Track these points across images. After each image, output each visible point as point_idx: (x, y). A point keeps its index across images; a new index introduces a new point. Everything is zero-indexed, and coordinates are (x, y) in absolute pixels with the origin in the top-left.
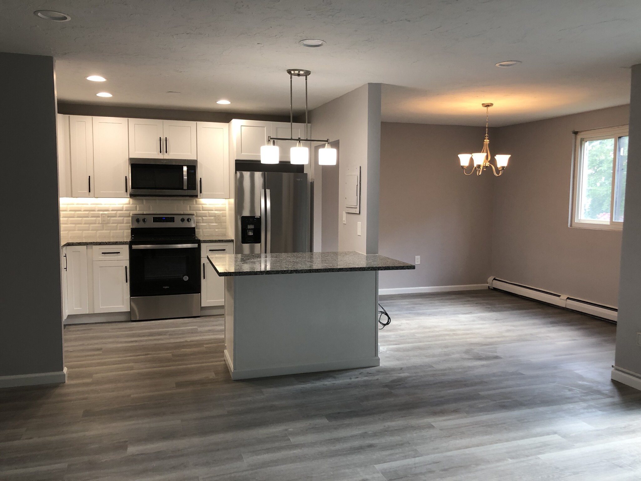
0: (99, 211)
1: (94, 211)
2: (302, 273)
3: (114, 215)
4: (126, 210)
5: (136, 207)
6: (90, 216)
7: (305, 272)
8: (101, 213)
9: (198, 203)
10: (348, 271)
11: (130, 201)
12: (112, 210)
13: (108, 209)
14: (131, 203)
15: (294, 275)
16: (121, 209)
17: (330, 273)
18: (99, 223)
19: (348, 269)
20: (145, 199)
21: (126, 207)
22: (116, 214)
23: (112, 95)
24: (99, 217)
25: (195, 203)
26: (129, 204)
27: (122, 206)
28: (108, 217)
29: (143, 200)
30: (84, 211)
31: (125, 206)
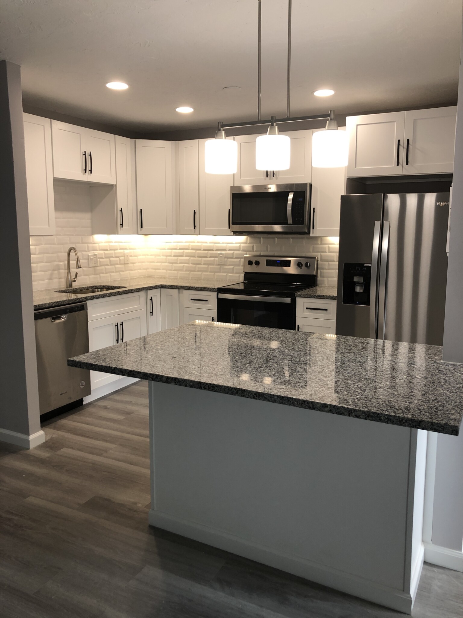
0: (217, 250)
1: (212, 250)
2: (186, 386)
3: (231, 256)
4: (243, 250)
5: (253, 246)
6: (209, 256)
7: (191, 387)
8: (219, 252)
9: (323, 242)
10: (274, 401)
11: (247, 239)
12: (230, 250)
13: (225, 249)
14: (248, 242)
15: (172, 386)
16: (238, 249)
17: (236, 397)
18: (216, 265)
19: (276, 397)
20: (263, 238)
21: (243, 247)
22: (233, 254)
23: (193, 108)
24: (216, 257)
25: (320, 242)
26: (246, 243)
27: (238, 245)
28: (225, 258)
29: (260, 238)
30: (204, 250)
31: (242, 245)
